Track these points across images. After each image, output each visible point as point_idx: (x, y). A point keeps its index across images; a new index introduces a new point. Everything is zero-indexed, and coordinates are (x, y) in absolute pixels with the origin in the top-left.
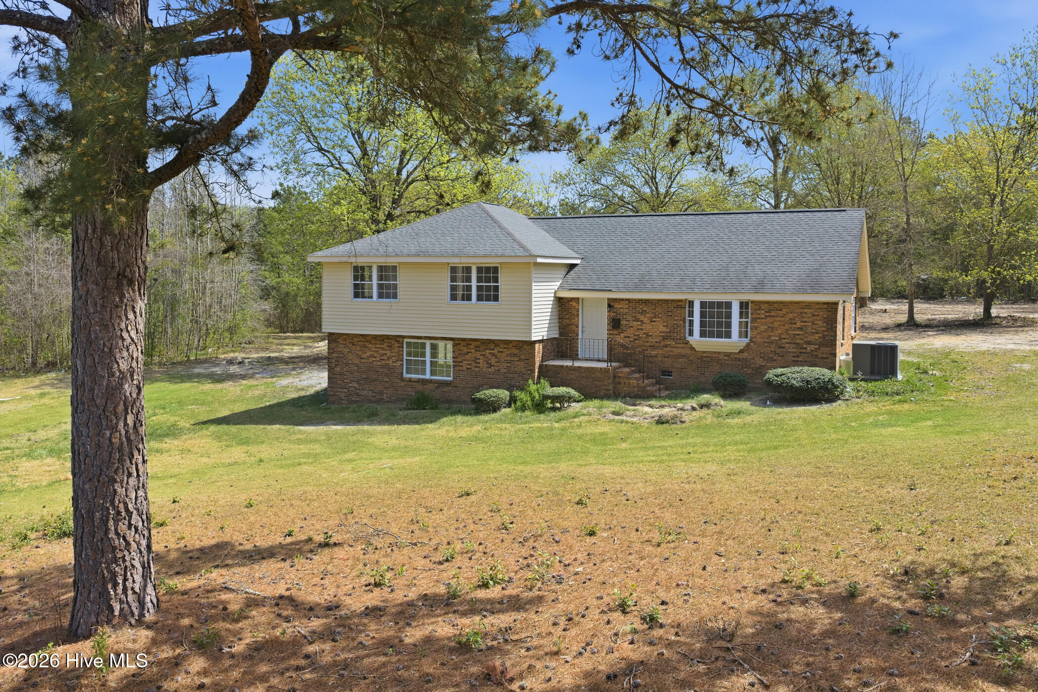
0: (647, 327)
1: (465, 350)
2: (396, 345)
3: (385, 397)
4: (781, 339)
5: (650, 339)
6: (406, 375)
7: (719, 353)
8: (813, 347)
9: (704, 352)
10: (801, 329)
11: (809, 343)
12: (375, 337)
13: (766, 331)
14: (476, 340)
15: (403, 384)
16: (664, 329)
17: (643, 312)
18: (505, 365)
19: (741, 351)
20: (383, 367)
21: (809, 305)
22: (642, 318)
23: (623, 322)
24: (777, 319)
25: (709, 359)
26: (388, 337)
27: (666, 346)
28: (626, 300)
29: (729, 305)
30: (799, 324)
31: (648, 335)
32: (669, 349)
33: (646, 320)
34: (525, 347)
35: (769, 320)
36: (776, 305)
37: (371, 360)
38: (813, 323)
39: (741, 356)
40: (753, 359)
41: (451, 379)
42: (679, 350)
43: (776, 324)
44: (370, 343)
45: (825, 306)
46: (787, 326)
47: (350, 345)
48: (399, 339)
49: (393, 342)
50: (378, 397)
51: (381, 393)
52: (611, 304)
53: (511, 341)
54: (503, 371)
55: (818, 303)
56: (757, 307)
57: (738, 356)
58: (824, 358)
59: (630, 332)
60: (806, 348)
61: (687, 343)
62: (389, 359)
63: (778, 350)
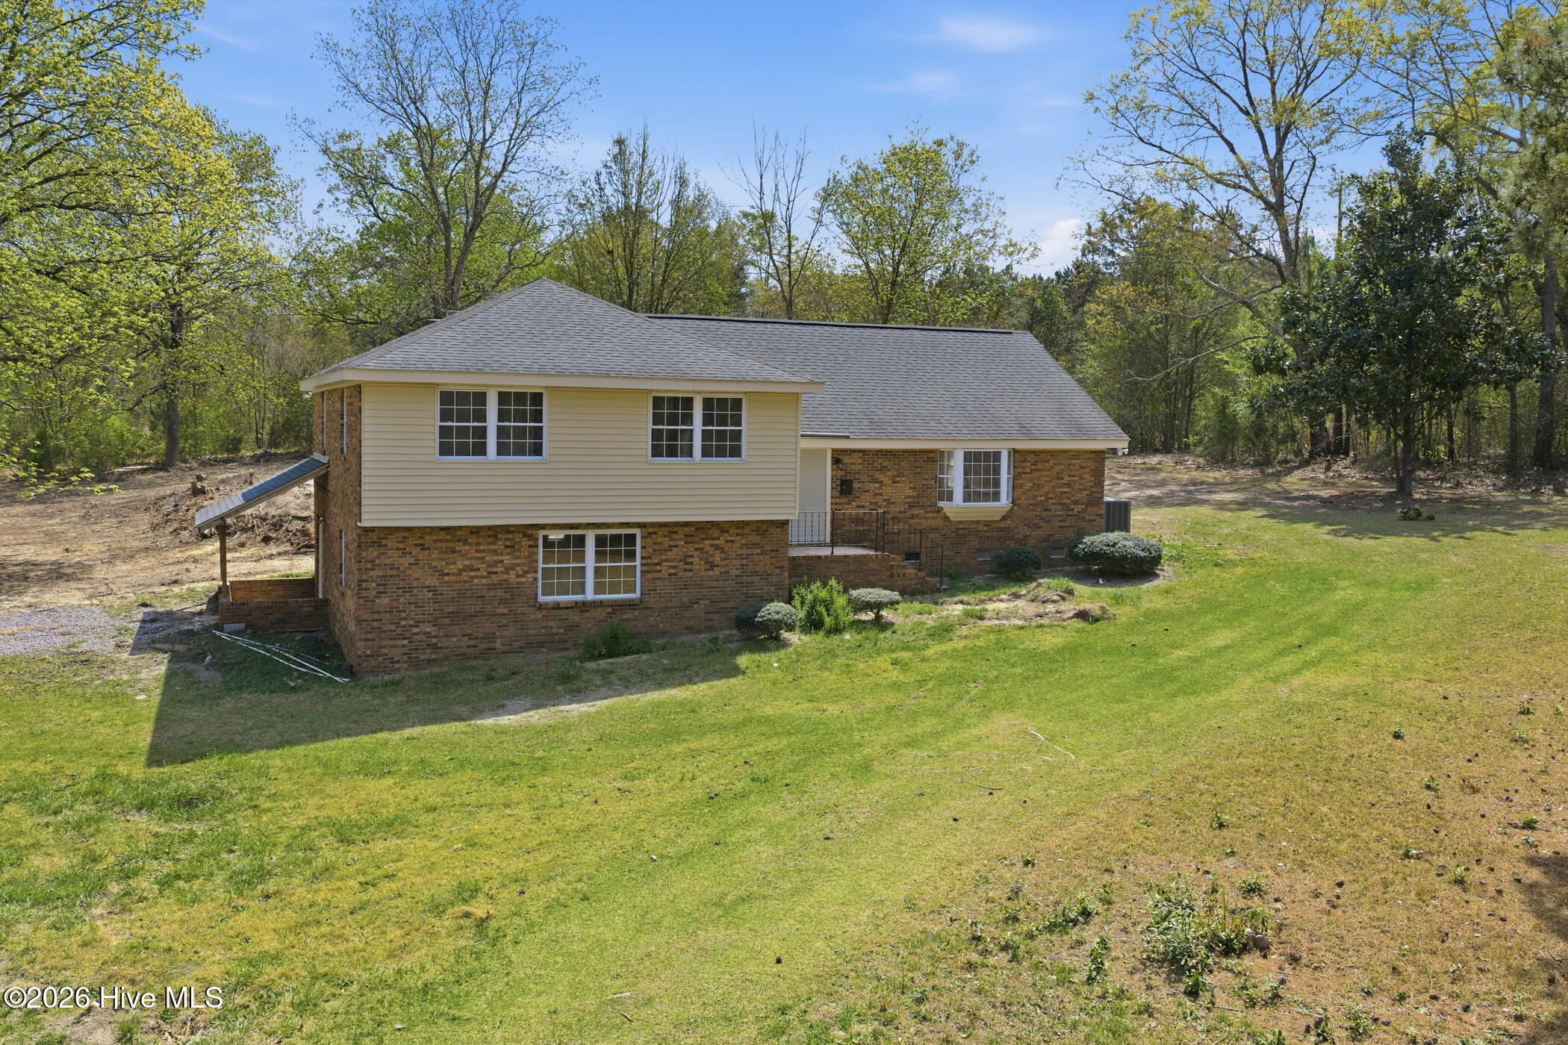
0: (888, 491)
1: (667, 542)
2: (525, 542)
3: (498, 644)
4: (1047, 499)
5: (893, 509)
6: (542, 599)
7: (978, 522)
8: (1080, 507)
9: (960, 522)
10: (1068, 485)
11: (1076, 503)
12: (476, 531)
13: (1031, 490)
14: (686, 524)
15: (539, 615)
16: (911, 493)
17: (883, 469)
18: (737, 563)
19: (1004, 518)
20: (494, 587)
21: (1077, 454)
22: (881, 477)
23: (856, 485)
24: (1044, 473)
25: (966, 532)
26: (507, 529)
27: (913, 517)
28: (860, 451)
29: (997, 456)
30: (1067, 479)
31: (889, 502)
32: (916, 521)
33: (886, 481)
34: (772, 530)
35: (1036, 474)
36: (1042, 456)
37: (465, 576)
38: (1081, 478)
39: (1002, 525)
40: (1017, 527)
41: (636, 595)
42: (930, 522)
43: (1043, 481)
44: (465, 542)
45: (1093, 455)
46: (1054, 483)
47: (416, 551)
48: (528, 531)
49: (518, 537)
50: (483, 646)
51: (490, 637)
52: (838, 458)
53: (748, 523)
54: (734, 572)
55: (1086, 452)
56: (1022, 458)
57: (998, 525)
58: (1090, 521)
59: (865, 499)
60: (1073, 510)
61: (940, 510)
62: (507, 571)
63: (1045, 514)
